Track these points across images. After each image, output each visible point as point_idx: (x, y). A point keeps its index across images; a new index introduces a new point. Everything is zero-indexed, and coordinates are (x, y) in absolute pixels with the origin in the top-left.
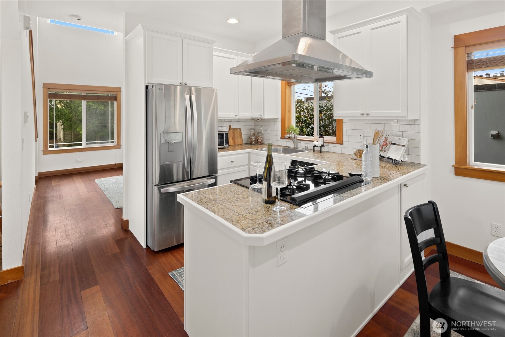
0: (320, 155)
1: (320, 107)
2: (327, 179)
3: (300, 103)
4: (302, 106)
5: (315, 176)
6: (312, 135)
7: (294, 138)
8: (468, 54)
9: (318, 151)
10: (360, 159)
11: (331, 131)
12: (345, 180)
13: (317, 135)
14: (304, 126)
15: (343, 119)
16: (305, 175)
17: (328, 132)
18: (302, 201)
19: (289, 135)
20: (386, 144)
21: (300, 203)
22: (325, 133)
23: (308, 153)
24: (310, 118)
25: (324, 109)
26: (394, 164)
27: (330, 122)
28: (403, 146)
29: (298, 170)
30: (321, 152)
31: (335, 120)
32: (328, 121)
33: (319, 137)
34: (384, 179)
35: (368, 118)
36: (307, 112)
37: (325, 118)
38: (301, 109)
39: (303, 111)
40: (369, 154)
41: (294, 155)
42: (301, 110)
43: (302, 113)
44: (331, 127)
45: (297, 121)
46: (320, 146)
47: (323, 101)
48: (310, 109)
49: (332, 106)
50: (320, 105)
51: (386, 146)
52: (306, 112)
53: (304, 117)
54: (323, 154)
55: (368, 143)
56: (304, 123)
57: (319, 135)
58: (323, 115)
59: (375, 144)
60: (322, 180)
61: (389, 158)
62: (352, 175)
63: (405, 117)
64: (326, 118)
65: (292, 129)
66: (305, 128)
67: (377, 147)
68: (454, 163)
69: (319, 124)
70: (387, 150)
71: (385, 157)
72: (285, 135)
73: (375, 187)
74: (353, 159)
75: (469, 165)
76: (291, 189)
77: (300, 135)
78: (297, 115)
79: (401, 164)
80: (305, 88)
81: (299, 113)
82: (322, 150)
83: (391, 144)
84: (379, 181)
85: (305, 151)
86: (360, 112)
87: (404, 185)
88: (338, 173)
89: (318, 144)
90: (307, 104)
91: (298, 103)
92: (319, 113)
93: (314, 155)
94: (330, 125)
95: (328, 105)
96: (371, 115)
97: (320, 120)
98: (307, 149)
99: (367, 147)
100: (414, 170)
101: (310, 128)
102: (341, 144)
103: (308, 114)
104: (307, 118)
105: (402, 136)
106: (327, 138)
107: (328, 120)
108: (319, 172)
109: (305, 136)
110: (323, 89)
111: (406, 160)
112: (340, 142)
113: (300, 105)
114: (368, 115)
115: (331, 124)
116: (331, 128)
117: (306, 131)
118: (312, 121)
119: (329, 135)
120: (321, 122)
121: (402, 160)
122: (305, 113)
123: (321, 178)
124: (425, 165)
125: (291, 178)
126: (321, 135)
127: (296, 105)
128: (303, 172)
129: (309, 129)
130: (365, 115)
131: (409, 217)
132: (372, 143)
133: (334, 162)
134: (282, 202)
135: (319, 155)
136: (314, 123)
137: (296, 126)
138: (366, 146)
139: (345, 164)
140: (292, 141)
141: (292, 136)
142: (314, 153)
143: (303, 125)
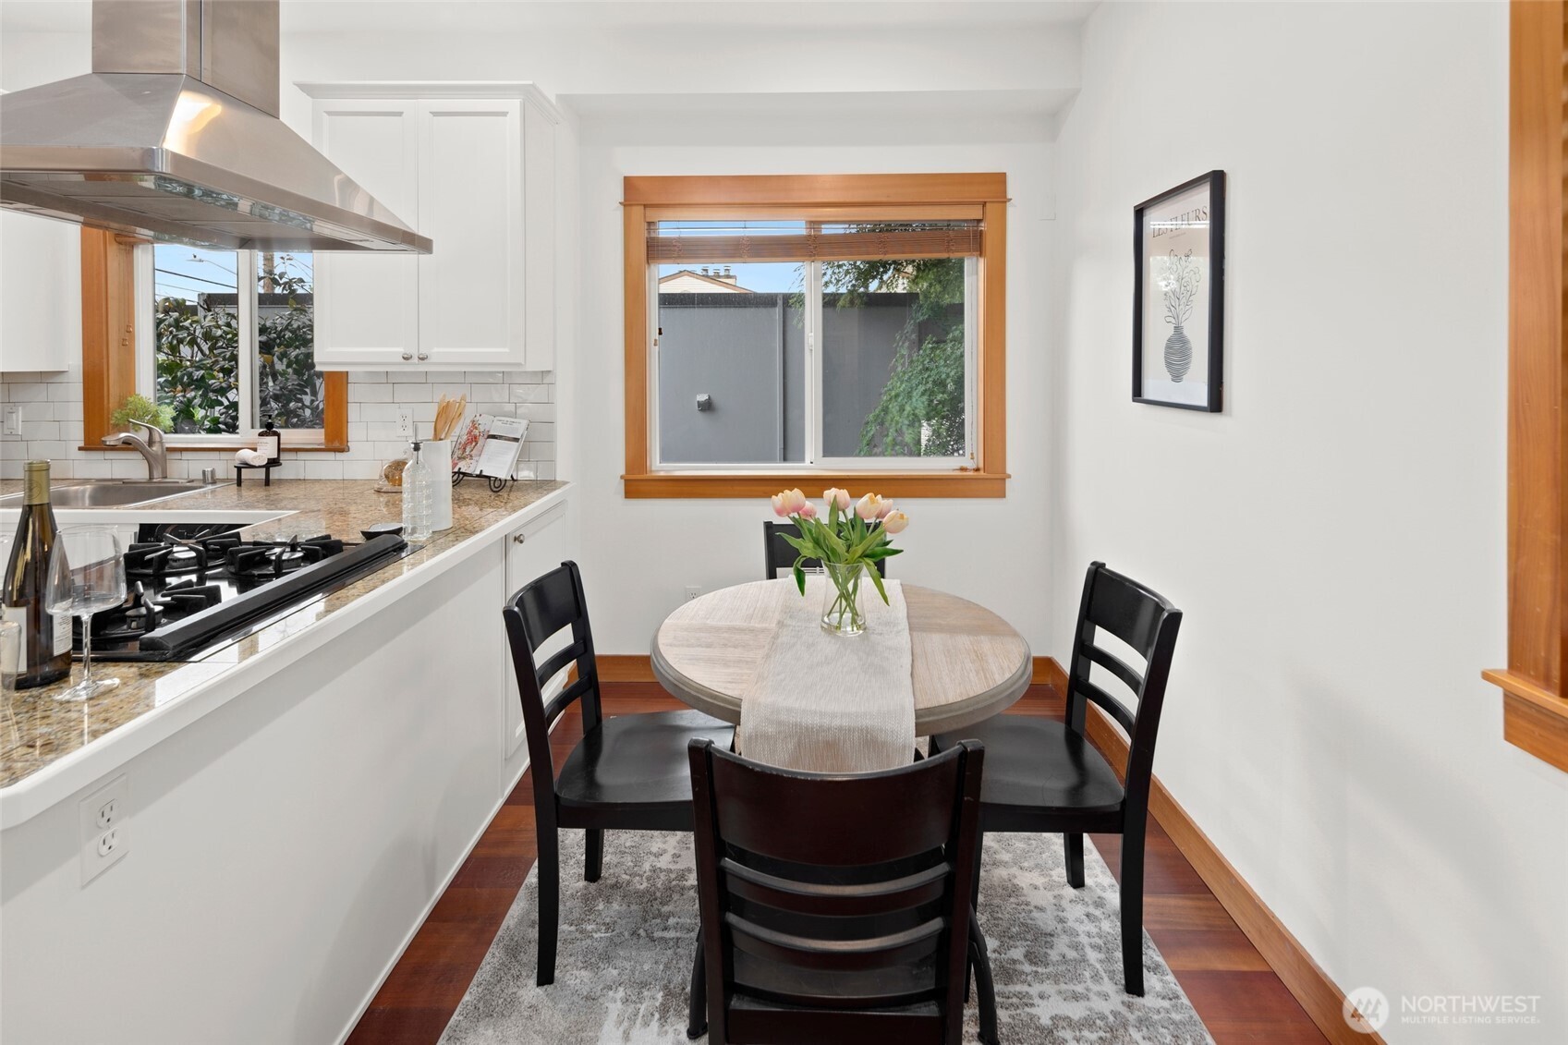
0: (265, 493)
1: (263, 330)
2: (288, 560)
3: (176, 315)
4: (187, 323)
5: (242, 557)
6: (232, 428)
7: (151, 442)
8: (649, 223)
9: (254, 483)
10: (396, 488)
11: (308, 412)
12: (347, 552)
13: (253, 428)
14: (195, 397)
15: (347, 372)
16: (200, 564)
17: (298, 416)
18: (190, 643)
19: (123, 435)
20: (475, 438)
21: (181, 651)
22: (286, 422)
23: (213, 491)
24: (222, 370)
25: (279, 337)
26: (495, 489)
27: (305, 382)
28: (516, 440)
29: (171, 552)
30: (267, 482)
31: (320, 374)
32: (293, 380)
33: (261, 434)
34: (462, 530)
35: (423, 368)
36: (211, 349)
37: (284, 367)
38: (183, 334)
39: (193, 342)
40: (424, 467)
41: (152, 507)
42: (181, 341)
43: (185, 351)
44: (307, 399)
45: (162, 380)
46: (266, 462)
47: (276, 311)
48: (221, 336)
49: (311, 328)
50: (264, 325)
51: (474, 444)
52: (205, 347)
53: (199, 368)
54: (273, 490)
55: (420, 438)
56: (197, 388)
57: (261, 427)
58: (275, 359)
59: (441, 440)
60: (271, 568)
61: (480, 476)
62: (369, 536)
63: (519, 365)
64: (290, 370)
65: (142, 412)
66: (200, 406)
67: (447, 446)
68: (622, 471)
69: (261, 391)
70: (476, 456)
71: (470, 475)
72: (104, 436)
73: (437, 555)
74: (379, 491)
75: (651, 471)
76: (139, 617)
77: (176, 432)
78: (162, 357)
79: (512, 486)
80: (198, 258)
81: (174, 350)
82: (271, 477)
83: (486, 436)
84: (451, 537)
85: (201, 487)
86: (401, 350)
87: (515, 539)
88: (328, 537)
89: (255, 458)
90: (209, 318)
91: (166, 312)
92: (260, 353)
93: (240, 496)
94: (306, 394)
95: (295, 326)
96: (433, 359)
97: (263, 375)
98: (209, 479)
99: (417, 448)
100: (538, 498)
101: (221, 404)
102: (342, 451)
103: (215, 356)
104: (211, 368)
105: (515, 415)
106: (291, 436)
107: (295, 377)
108: (255, 543)
109: (204, 435)
110: (277, 271)
111: (525, 474)
112: (337, 443)
113: (177, 321)
114: (423, 359)
115: (308, 390)
116: (307, 403)
117: (206, 417)
118: (232, 380)
119: (302, 424)
120: (271, 384)
121: (515, 478)
122: (200, 349)
123: (268, 562)
124: (565, 483)
125: (139, 583)
126: (269, 429)
127: (159, 323)
128: (193, 554)
129: (217, 408)
130: (415, 360)
131: (516, 609)
132: (431, 438)
133: (316, 509)
134: (101, 665)
135: (261, 493)
136: (240, 388)
137: (160, 400)
138: (413, 446)
139: (353, 508)
140: (140, 456)
141: (142, 436)
142: (239, 491)
143: (193, 394)
